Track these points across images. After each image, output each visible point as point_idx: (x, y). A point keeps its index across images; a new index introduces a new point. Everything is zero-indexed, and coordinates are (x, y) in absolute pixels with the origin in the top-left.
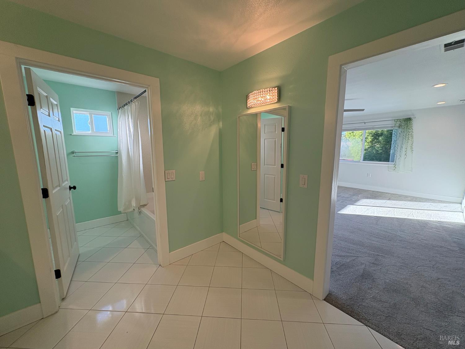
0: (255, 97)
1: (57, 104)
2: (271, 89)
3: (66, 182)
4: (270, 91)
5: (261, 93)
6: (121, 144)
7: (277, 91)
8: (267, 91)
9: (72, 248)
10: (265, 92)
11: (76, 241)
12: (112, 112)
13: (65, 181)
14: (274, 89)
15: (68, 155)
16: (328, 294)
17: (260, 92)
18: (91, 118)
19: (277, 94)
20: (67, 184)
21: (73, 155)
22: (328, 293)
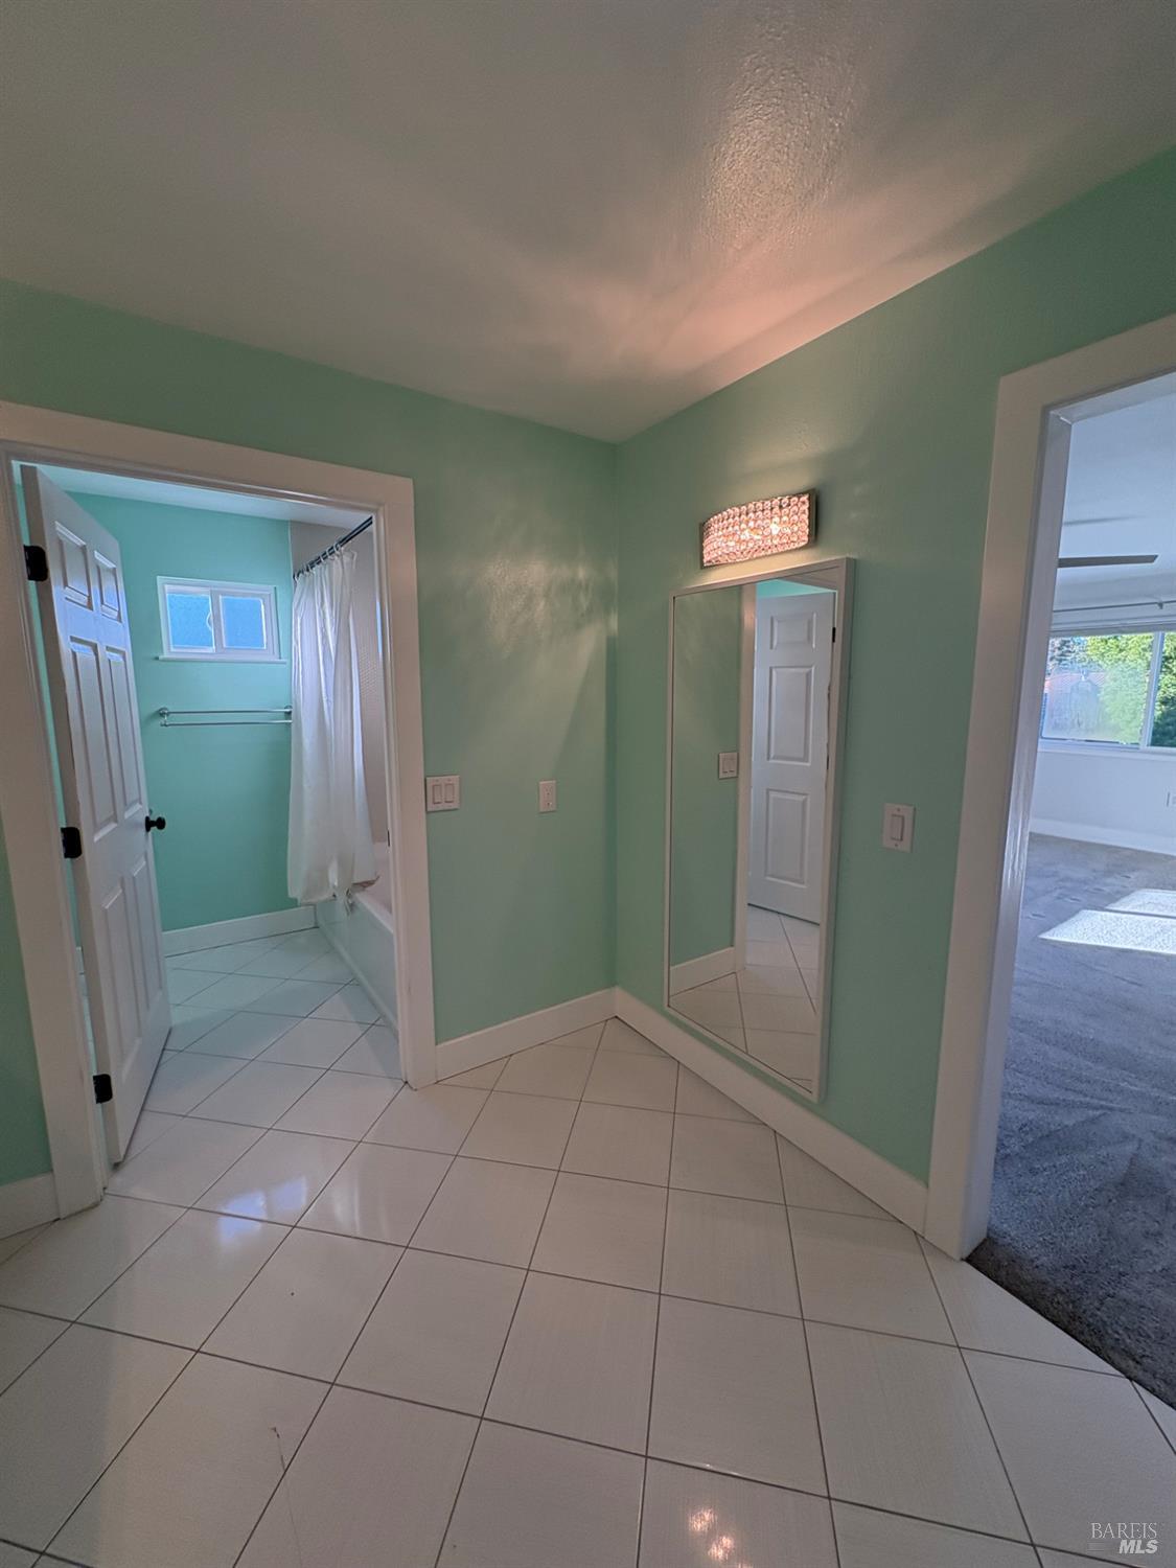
0: (730, 529)
1: (114, 569)
2: (786, 500)
3: (138, 806)
4: (781, 507)
5: (751, 515)
6: (299, 687)
7: (806, 507)
8: (772, 509)
9: (148, 1007)
10: (763, 510)
11: (161, 988)
12: (277, 587)
13: (134, 802)
14: (796, 499)
15: (146, 722)
16: (985, 1240)
17: (747, 514)
18: (215, 605)
19: (805, 517)
20: (139, 812)
21: (162, 721)
22: (984, 1236)
